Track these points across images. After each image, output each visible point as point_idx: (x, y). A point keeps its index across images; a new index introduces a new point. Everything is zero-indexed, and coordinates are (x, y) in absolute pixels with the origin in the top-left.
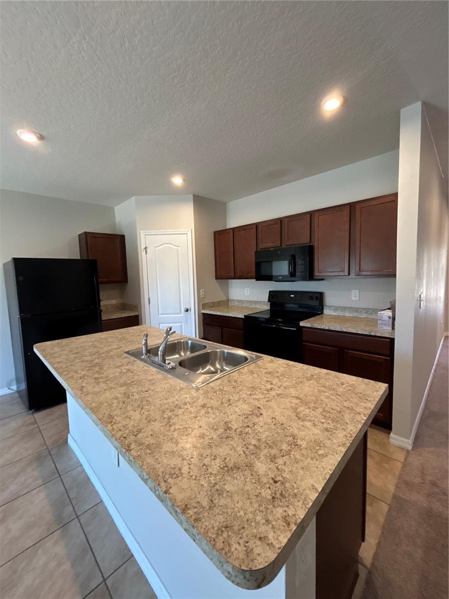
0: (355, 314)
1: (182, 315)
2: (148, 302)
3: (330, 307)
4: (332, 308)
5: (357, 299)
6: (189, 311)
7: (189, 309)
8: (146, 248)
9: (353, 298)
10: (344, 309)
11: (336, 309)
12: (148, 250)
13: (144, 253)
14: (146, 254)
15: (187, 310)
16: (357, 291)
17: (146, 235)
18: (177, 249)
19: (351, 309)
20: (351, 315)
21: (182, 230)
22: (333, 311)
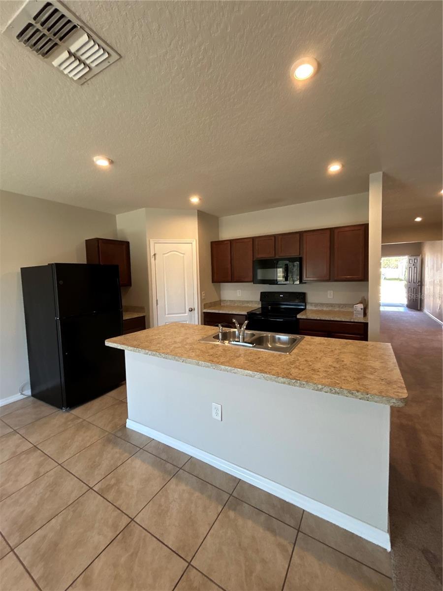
0: (330, 308)
1: (187, 315)
2: (156, 303)
3: (311, 303)
4: (313, 305)
5: (332, 297)
6: (193, 311)
7: (193, 309)
8: (155, 255)
9: (329, 297)
10: (322, 305)
11: (316, 305)
12: (157, 256)
13: (153, 259)
14: (155, 259)
15: (191, 310)
16: (332, 292)
17: (155, 243)
18: (183, 256)
19: (328, 305)
20: (328, 309)
21: (188, 240)
22: (314, 307)
